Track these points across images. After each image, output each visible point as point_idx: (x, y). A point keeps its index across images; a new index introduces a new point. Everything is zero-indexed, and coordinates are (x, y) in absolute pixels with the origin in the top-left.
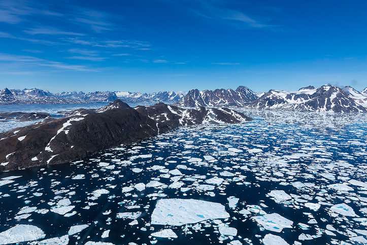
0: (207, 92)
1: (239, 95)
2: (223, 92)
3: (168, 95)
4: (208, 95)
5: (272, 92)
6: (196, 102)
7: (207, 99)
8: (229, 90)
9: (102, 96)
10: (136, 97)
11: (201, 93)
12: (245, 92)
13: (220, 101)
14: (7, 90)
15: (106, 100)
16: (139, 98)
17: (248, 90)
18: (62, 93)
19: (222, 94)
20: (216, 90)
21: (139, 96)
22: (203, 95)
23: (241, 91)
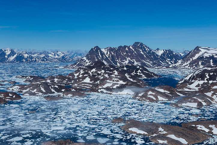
0: (111, 50)
1: (142, 53)
2: (127, 49)
5: (200, 49)
6: (104, 62)
7: (113, 58)
8: (131, 48)
12: (145, 50)
17: (146, 46)
19: (127, 52)
22: (107, 53)
23: (141, 48)
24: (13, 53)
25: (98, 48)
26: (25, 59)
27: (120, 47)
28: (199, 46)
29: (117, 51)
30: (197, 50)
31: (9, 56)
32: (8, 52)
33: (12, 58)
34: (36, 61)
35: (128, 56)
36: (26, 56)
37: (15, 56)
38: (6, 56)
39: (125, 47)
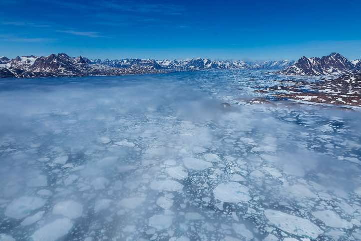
3: (203, 62)
22: (313, 63)
24: (209, 62)
26: (219, 66)
27: (324, 57)
29: (321, 60)
31: (206, 64)
32: (206, 61)
33: (209, 66)
34: (228, 68)
35: (331, 65)
36: (219, 64)
37: (211, 64)
38: (204, 64)
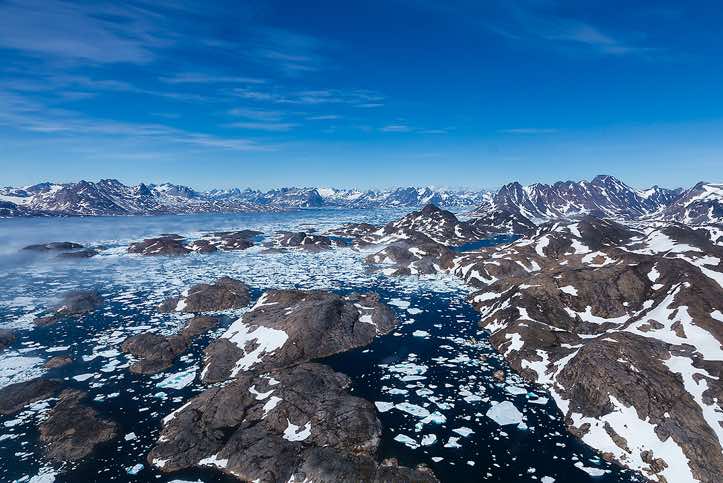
0: (540, 187)
1: (604, 193)
2: (571, 187)
3: (416, 194)
4: (542, 194)
5: (704, 186)
6: (521, 207)
7: (540, 202)
8: (582, 184)
9: (296, 197)
10: (350, 198)
11: (527, 189)
12: (613, 188)
13: (568, 207)
14: (143, 186)
15: (304, 205)
16: (357, 200)
17: (619, 182)
18: (212, 192)
19: (570, 192)
20: (558, 183)
21: (356, 196)
22: (532, 193)
23: (606, 185)
25: (517, 186)
28: (705, 181)
29: (550, 190)
30: (699, 187)
39: (569, 183)
